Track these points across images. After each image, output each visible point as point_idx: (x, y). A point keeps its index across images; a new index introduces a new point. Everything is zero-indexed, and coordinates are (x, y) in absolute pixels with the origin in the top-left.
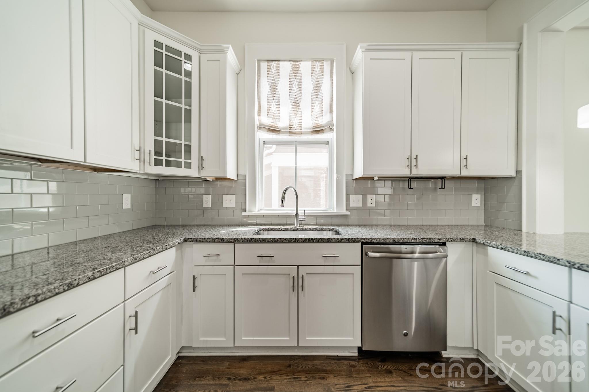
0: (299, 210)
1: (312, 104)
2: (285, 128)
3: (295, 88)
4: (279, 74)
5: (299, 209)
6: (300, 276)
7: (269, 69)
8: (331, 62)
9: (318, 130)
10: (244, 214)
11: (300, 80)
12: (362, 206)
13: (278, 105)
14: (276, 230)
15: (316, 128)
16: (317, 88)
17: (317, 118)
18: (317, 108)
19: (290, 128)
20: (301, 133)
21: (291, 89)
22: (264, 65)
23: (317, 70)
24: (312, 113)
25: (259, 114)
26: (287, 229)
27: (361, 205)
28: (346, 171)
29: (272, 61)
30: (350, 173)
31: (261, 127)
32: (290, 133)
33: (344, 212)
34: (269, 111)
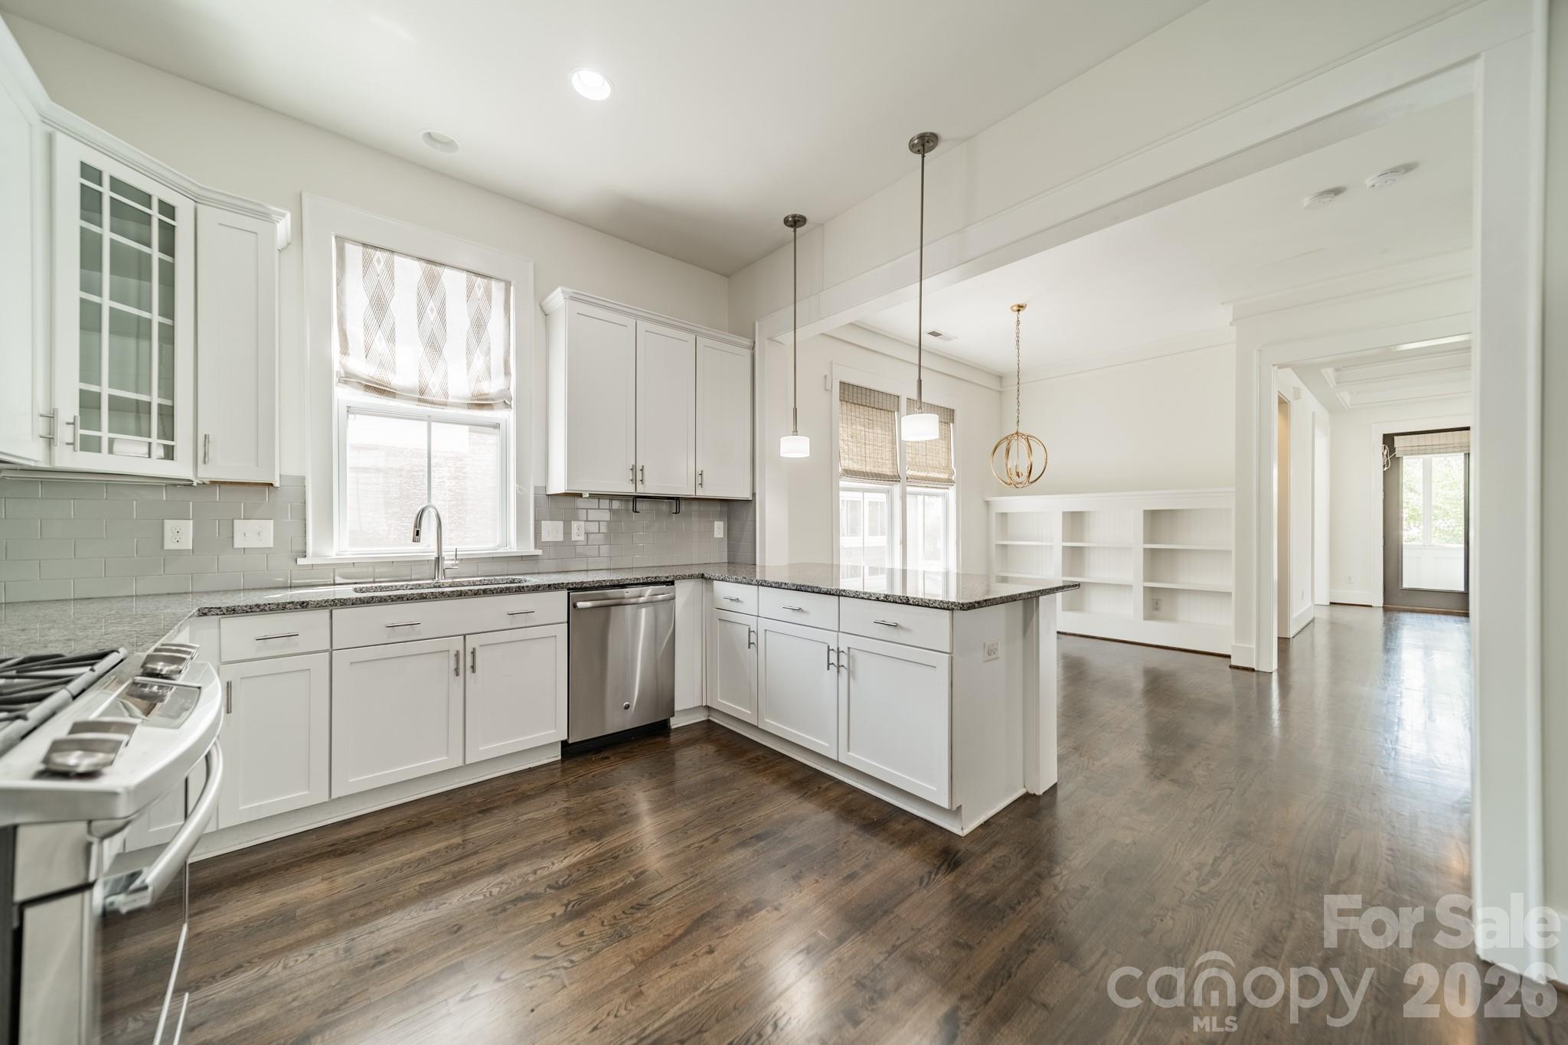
0: (443, 550)
1: (469, 352)
2: (411, 391)
3: (431, 316)
4: (392, 278)
5: (444, 547)
6: (469, 650)
7: (367, 264)
8: (506, 285)
9: (481, 403)
10: (301, 561)
11: (443, 303)
12: (562, 540)
13: (391, 338)
14: (394, 588)
15: (478, 400)
16: (479, 325)
17: (478, 381)
18: (479, 363)
19: (422, 392)
20: (445, 405)
21: (421, 315)
22: (354, 252)
23: (479, 292)
24: (468, 369)
25: (345, 350)
26: (420, 586)
27: (561, 538)
28: (533, 481)
29: (375, 248)
30: (541, 484)
31: (348, 378)
32: (420, 400)
33: (531, 550)
34: (368, 350)
